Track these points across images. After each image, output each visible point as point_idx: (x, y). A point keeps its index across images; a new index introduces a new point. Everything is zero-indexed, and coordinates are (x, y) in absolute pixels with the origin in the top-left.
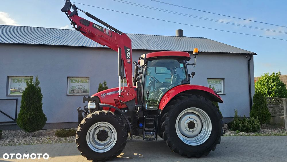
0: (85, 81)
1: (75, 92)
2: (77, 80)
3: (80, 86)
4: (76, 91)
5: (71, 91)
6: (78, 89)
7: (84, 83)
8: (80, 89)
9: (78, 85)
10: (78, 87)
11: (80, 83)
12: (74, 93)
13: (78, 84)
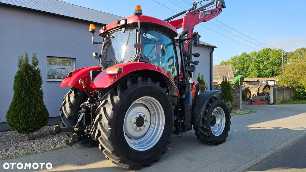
0: (68, 64)
1: (56, 78)
2: (58, 62)
3: (62, 70)
4: (57, 76)
5: (50, 76)
6: (59, 74)
7: (67, 66)
8: (61, 73)
9: (59, 68)
10: (59, 70)
11: (61, 65)
12: (54, 78)
13: (59, 66)
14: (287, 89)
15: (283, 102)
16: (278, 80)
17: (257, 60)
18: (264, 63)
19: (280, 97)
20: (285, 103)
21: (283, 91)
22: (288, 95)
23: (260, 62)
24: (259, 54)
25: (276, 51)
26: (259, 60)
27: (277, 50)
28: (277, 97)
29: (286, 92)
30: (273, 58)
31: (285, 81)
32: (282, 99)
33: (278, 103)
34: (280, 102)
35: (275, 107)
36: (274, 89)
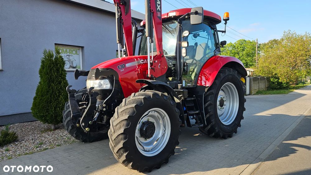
0: (74, 52)
2: (65, 50)
14: (263, 78)
15: (258, 93)
16: (253, 71)
17: (233, 51)
18: (239, 54)
19: (255, 87)
20: (260, 94)
21: (258, 81)
22: (262, 86)
23: (235, 53)
24: (234, 45)
25: (251, 43)
26: (235, 51)
27: (251, 41)
28: (253, 88)
29: (261, 82)
30: (248, 49)
31: (260, 71)
32: (258, 89)
33: (253, 93)
34: (256, 93)
35: (251, 99)
36: (250, 79)
